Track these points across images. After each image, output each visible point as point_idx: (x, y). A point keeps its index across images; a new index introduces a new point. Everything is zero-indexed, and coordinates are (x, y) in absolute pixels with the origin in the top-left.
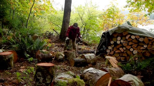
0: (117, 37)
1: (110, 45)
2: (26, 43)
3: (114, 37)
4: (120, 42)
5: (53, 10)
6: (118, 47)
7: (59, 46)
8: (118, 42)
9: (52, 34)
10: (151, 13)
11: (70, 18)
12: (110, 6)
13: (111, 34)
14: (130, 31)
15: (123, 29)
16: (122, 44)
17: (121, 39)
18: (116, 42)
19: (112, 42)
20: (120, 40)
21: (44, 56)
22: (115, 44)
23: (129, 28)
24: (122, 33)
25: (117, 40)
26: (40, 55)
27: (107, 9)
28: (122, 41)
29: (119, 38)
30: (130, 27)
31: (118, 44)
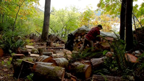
0: (78, 36)
1: (74, 42)
2: (10, 43)
3: (76, 36)
4: (81, 40)
5: (36, 14)
6: (79, 43)
7: (39, 45)
8: (79, 40)
9: (35, 35)
10: (117, 15)
11: (49, 22)
12: (86, 9)
13: (74, 35)
14: (87, 31)
15: (81, 30)
16: (82, 41)
17: (81, 37)
18: (77, 40)
19: (75, 40)
20: (80, 39)
21: (23, 51)
22: (77, 41)
23: (85, 29)
24: (81, 33)
25: (78, 39)
26: (19, 51)
27: (84, 12)
28: (82, 39)
29: (79, 37)
30: (87, 29)
31: (79, 42)
